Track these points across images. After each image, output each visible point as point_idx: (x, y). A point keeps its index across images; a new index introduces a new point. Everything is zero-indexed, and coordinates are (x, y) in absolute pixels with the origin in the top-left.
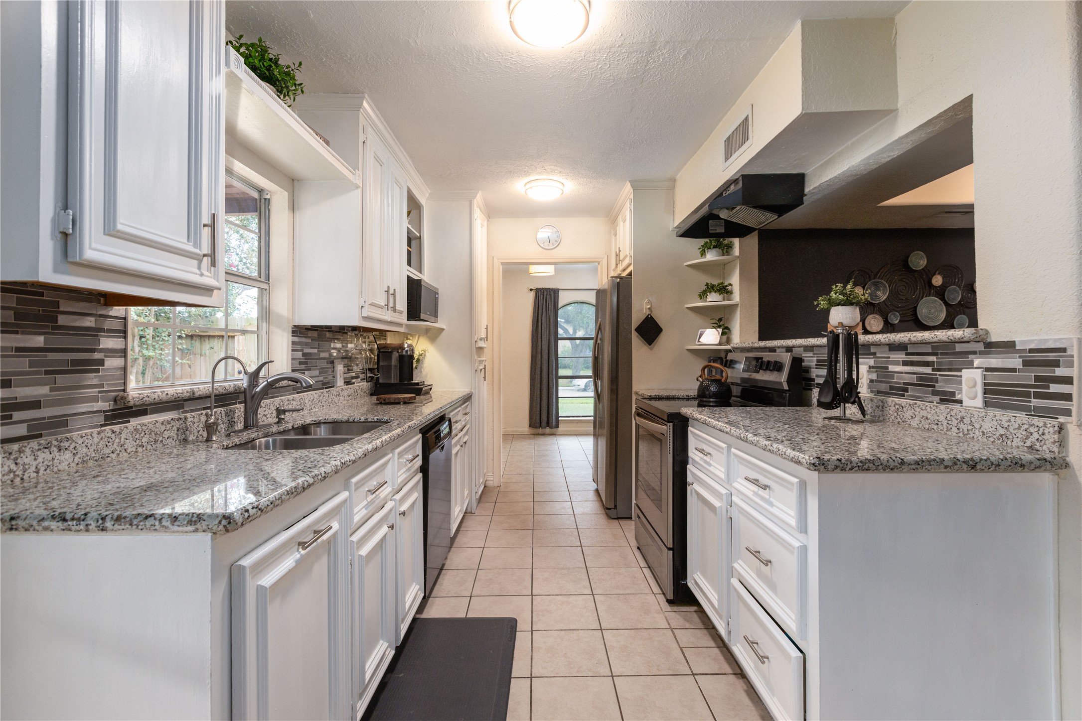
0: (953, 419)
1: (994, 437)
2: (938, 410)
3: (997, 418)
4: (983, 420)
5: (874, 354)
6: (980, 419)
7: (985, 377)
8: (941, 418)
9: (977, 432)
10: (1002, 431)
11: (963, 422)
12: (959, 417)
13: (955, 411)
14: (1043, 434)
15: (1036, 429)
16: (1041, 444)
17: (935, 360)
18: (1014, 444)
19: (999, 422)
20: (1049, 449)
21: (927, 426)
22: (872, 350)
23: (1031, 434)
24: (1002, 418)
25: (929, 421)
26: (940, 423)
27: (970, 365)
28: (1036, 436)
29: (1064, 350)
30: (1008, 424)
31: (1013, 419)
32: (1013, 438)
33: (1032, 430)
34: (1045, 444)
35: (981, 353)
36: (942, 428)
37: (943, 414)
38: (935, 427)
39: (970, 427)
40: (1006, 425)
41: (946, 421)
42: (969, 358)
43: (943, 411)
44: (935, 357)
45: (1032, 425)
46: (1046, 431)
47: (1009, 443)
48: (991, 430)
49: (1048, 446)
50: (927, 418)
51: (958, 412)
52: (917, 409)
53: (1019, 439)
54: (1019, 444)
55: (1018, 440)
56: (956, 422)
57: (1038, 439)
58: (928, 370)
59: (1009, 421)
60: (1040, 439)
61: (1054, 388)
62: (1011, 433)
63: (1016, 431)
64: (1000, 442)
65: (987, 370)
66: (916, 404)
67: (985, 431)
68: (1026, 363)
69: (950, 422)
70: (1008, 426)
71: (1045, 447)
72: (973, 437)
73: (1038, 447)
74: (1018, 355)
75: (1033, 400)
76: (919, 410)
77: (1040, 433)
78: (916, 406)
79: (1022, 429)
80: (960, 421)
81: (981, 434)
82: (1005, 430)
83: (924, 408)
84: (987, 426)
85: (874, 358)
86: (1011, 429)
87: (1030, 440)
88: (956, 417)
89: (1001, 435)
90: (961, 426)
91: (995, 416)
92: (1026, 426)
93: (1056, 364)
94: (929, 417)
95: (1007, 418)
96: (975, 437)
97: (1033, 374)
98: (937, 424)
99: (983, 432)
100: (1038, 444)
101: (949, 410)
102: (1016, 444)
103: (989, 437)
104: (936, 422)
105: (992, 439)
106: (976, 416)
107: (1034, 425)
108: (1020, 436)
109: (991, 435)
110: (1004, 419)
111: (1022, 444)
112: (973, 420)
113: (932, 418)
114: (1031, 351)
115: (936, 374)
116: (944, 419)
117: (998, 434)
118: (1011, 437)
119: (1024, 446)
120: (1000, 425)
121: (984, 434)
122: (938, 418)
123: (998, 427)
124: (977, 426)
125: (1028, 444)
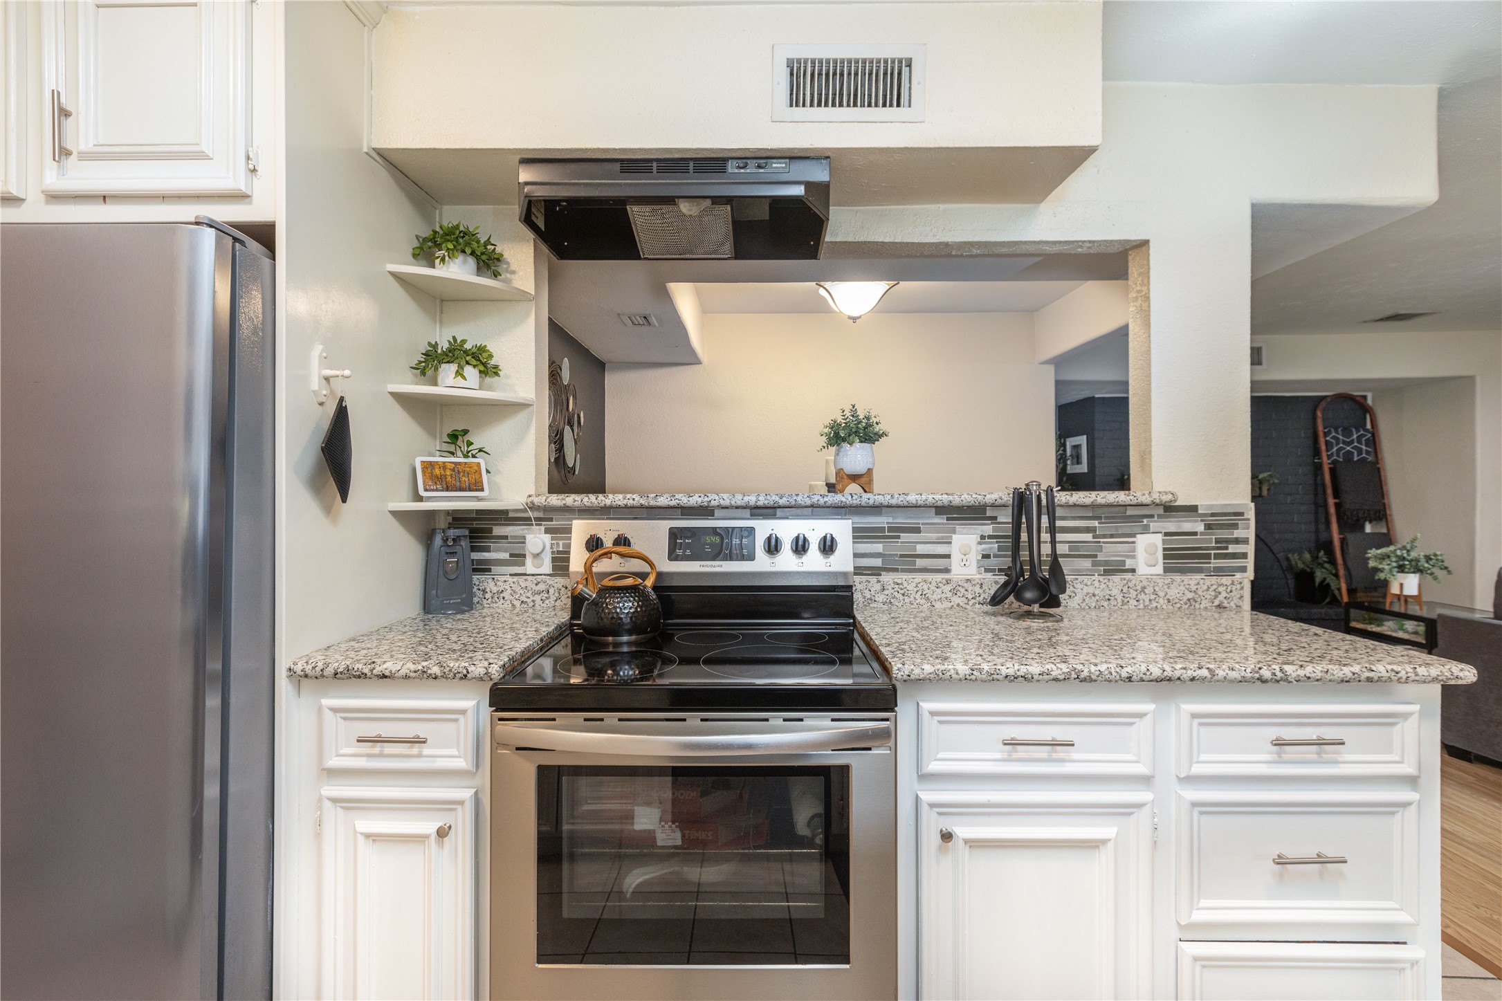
0: (1131, 591)
1: (1181, 602)
2: (1110, 584)
3: (1185, 582)
4: (1168, 588)
5: (995, 518)
6: (1165, 587)
7: (1164, 542)
8: (1115, 592)
9: (1161, 601)
10: (1190, 595)
11: (1144, 593)
12: (1139, 588)
13: (1133, 582)
14: (1231, 592)
15: (1225, 588)
16: (1229, 601)
17: (1097, 525)
18: (1202, 606)
19: (1187, 586)
20: (1235, 604)
21: (1094, 604)
22: (989, 514)
23: (1220, 593)
24: (1191, 582)
25: (1097, 597)
26: (1112, 598)
27: (1146, 530)
28: (1224, 594)
29: (1242, 514)
30: (1197, 587)
31: (1202, 582)
32: (1202, 600)
33: (1221, 589)
34: (1232, 600)
35: (1159, 516)
36: (1115, 603)
37: (1118, 587)
38: (1105, 604)
39: (1153, 597)
40: (1194, 588)
41: (1122, 595)
42: (1143, 522)
43: (1118, 584)
44: (1097, 522)
45: (1220, 585)
46: (1234, 589)
47: (1197, 606)
48: (1178, 596)
49: (1235, 602)
50: (1094, 595)
51: (1137, 583)
52: (1079, 586)
53: (1208, 600)
54: (1207, 605)
55: (1206, 601)
56: (1136, 593)
57: (1226, 598)
58: (1088, 537)
59: (1198, 584)
60: (1228, 596)
61: (1232, 549)
62: (1200, 595)
63: (1205, 593)
64: (1187, 606)
65: (1166, 534)
66: (1077, 579)
67: (1171, 598)
68: (1209, 527)
69: (1126, 595)
70: (1197, 589)
71: (1232, 604)
72: (1156, 607)
73: (1226, 604)
74: (1200, 519)
75: (1213, 561)
76: (1082, 586)
77: (1228, 591)
78: (1077, 582)
79: (1211, 590)
80: (1141, 592)
81: (1166, 601)
82: (1194, 594)
83: (1089, 583)
84: (1173, 593)
85: (992, 523)
86: (1200, 592)
87: (1218, 599)
88: (1135, 588)
89: (1189, 600)
90: (1142, 596)
91: (1183, 581)
92: (1215, 587)
93: (1235, 526)
94: (1096, 593)
95: (1196, 582)
96: (1159, 607)
97: (1214, 537)
98: (1109, 600)
99: (1169, 601)
100: (1226, 601)
101: (1126, 582)
102: (1204, 606)
103: (1176, 603)
104: (1107, 597)
105: (1178, 605)
106: (1161, 584)
107: (1222, 584)
108: (1208, 597)
109: (1177, 601)
110: (1193, 583)
111: (1211, 604)
112: (1157, 589)
113: (1101, 594)
114: (1213, 515)
115: (1099, 542)
116: (1119, 592)
117: (1185, 599)
118: (1199, 600)
119: (1212, 606)
120: (1188, 590)
121: (1169, 602)
122: (1109, 592)
123: (1186, 592)
124: (1161, 594)
125: (1217, 602)
